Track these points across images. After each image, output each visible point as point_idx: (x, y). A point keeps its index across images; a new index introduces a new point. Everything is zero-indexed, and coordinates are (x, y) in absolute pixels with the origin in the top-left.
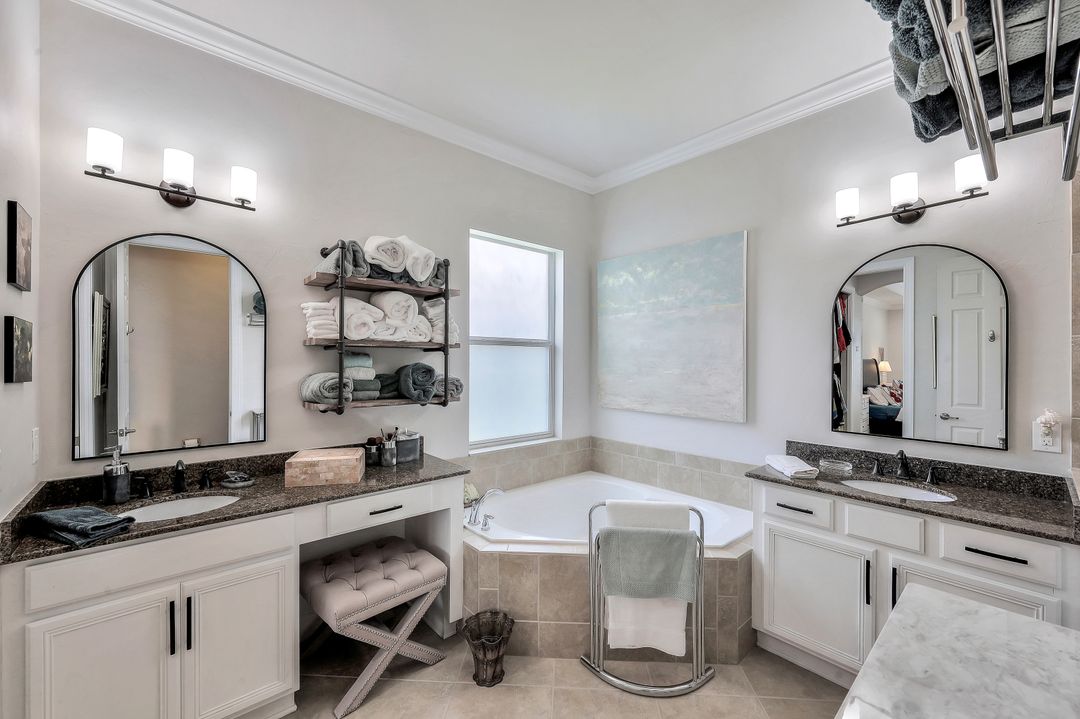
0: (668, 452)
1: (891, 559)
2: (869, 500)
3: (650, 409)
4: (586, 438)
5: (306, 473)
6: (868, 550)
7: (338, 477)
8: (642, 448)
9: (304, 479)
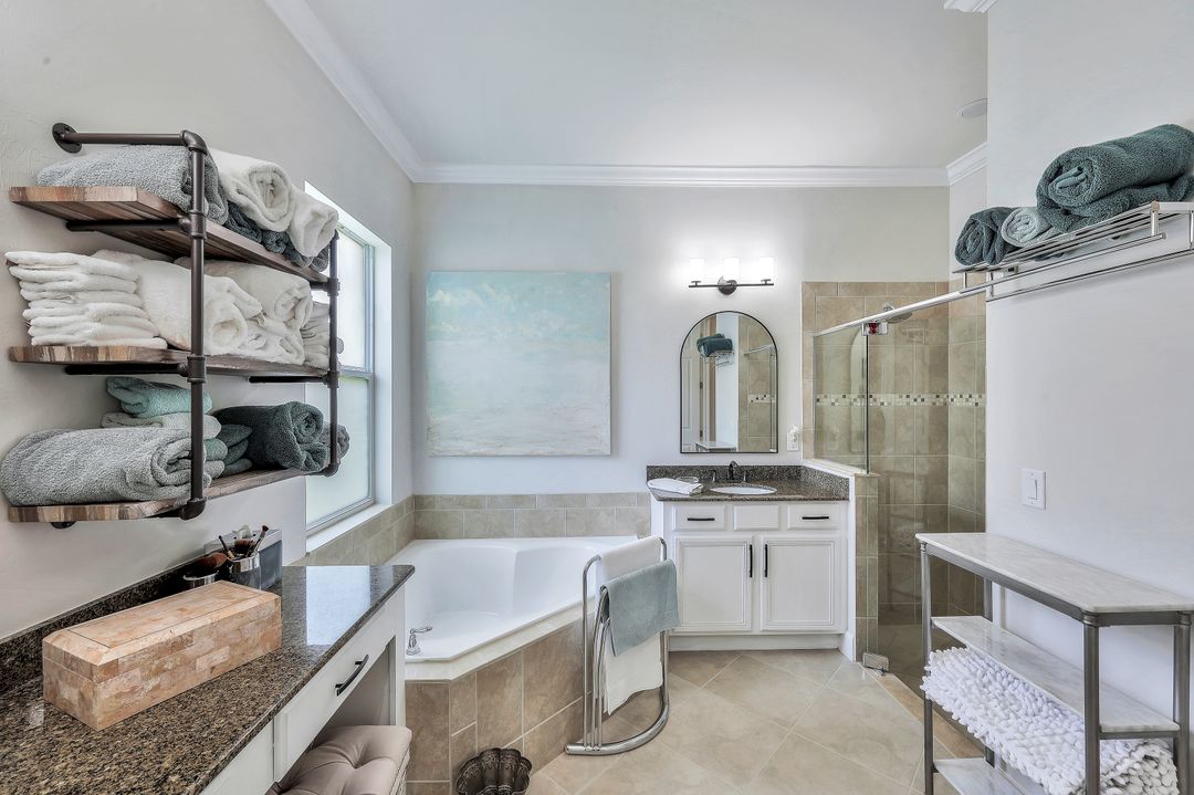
0: (527, 496)
1: (762, 539)
2: (751, 500)
3: (505, 451)
4: (409, 499)
5: (159, 671)
6: (747, 537)
7: (238, 652)
8: (493, 498)
9: (157, 688)
